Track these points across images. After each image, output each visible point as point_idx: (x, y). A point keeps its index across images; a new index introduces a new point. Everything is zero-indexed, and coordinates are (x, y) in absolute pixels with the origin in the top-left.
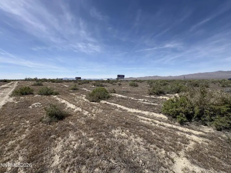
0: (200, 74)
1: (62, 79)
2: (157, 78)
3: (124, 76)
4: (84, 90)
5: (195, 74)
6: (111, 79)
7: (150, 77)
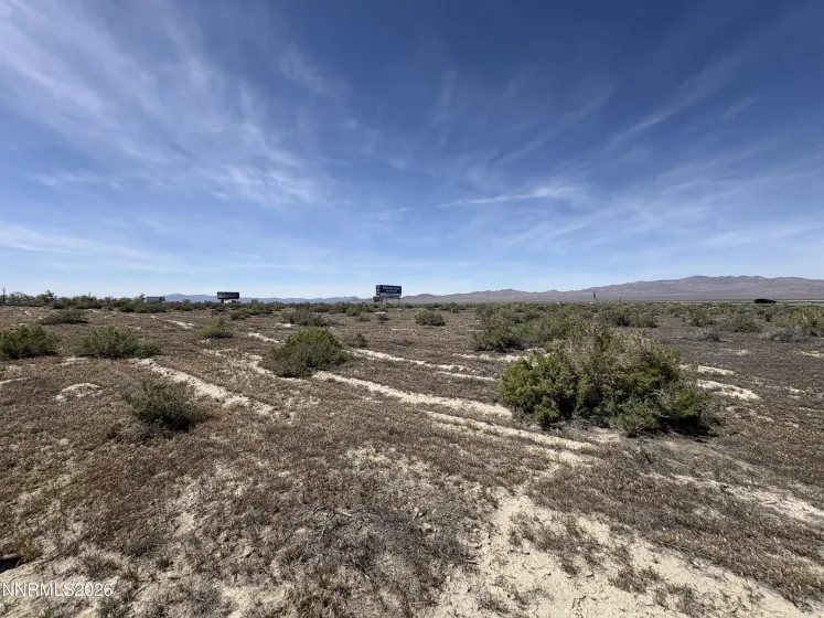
0: (641, 285)
1: (162, 299)
2: (511, 299)
3: (399, 290)
4: (252, 339)
5: (629, 286)
6: (355, 299)
7: (488, 293)
